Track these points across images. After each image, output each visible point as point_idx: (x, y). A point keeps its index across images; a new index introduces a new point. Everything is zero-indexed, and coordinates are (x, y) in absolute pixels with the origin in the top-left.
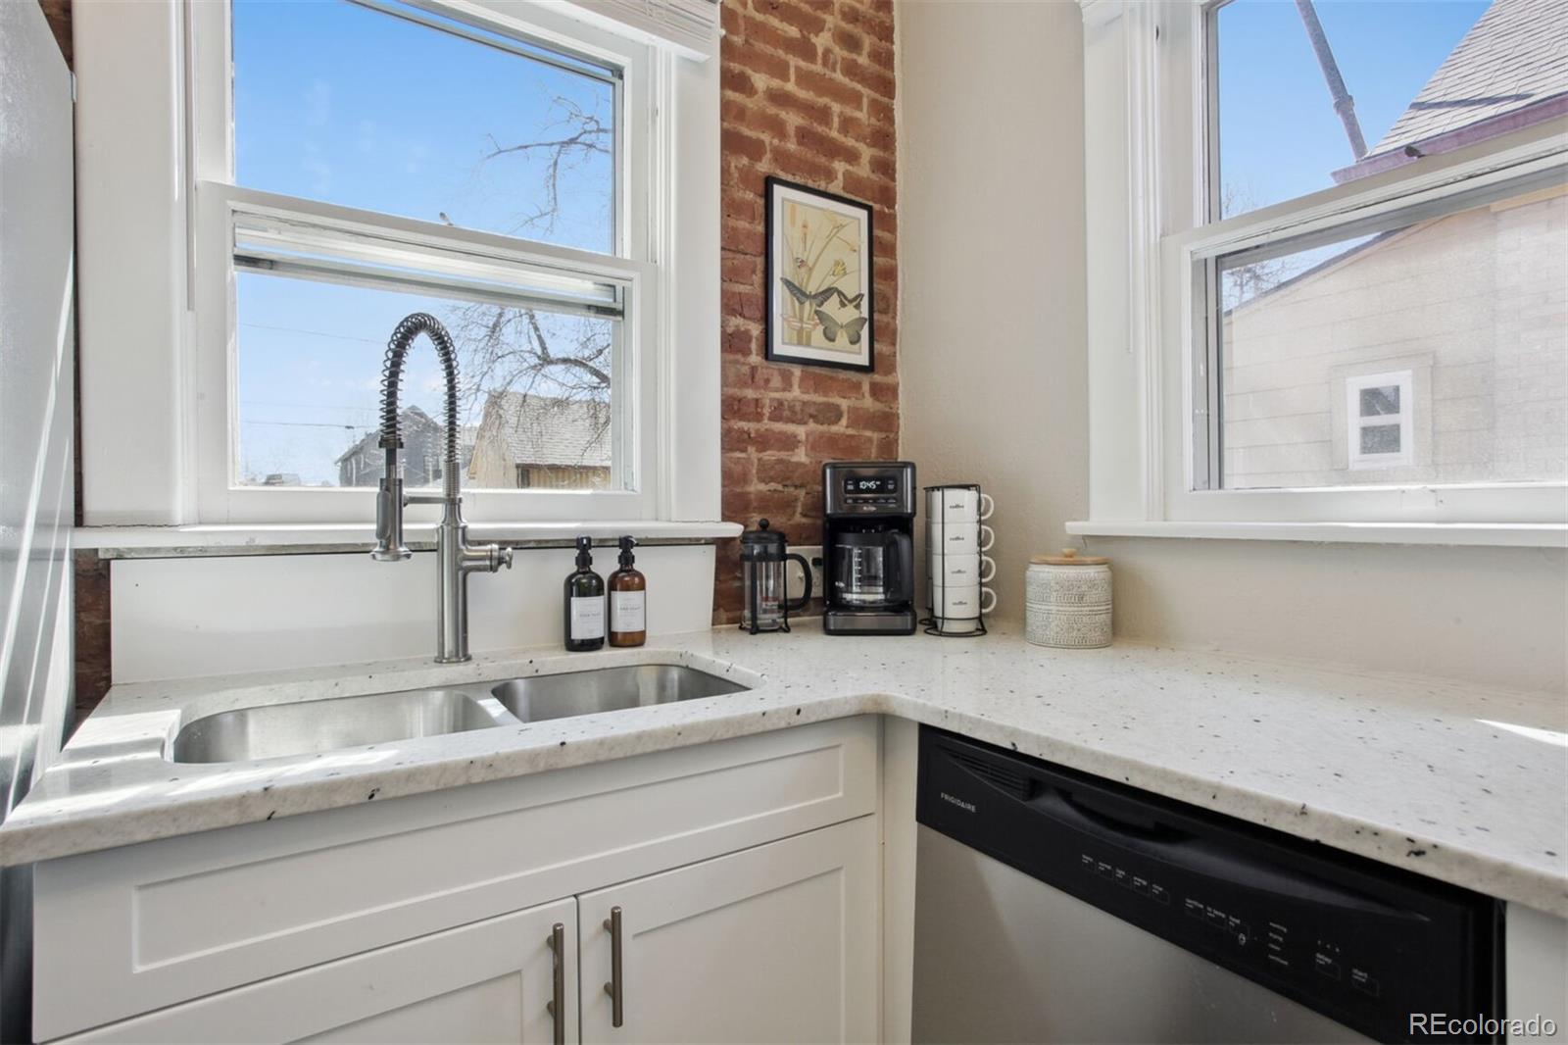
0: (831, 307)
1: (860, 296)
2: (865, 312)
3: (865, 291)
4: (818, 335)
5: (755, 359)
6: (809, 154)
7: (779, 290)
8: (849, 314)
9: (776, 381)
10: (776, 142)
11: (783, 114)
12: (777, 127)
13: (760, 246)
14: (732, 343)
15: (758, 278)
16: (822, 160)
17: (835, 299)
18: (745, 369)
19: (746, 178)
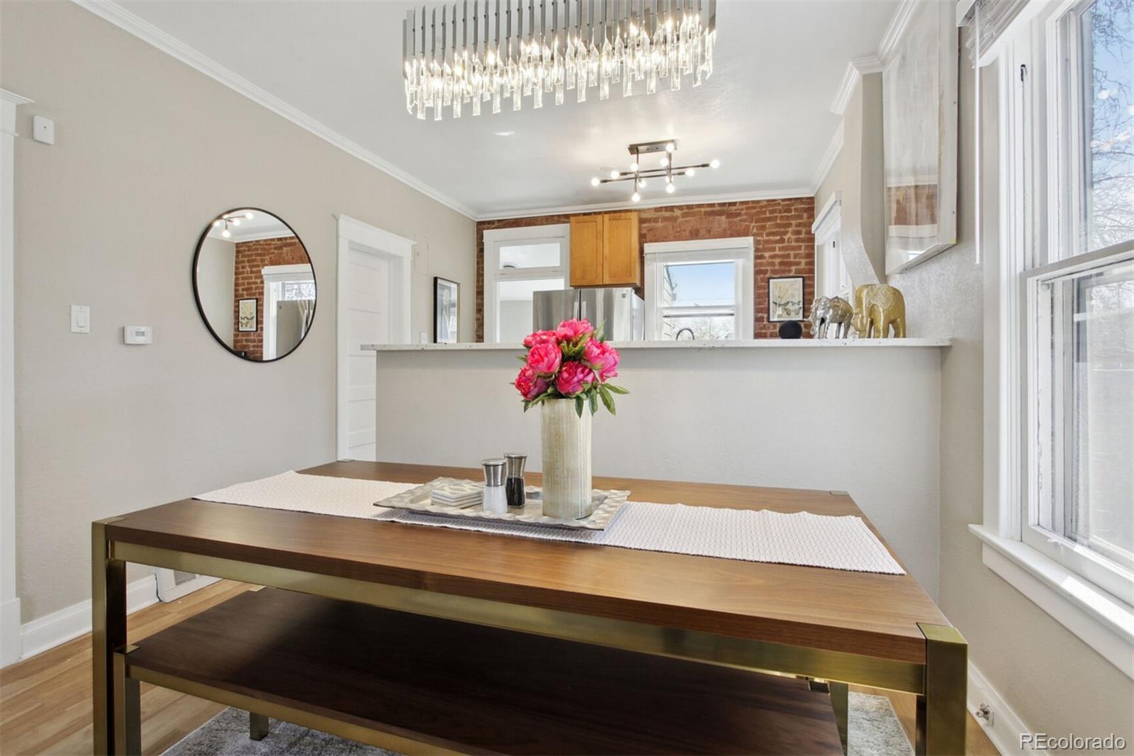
0: (789, 306)
1: (800, 302)
2: (801, 305)
3: (801, 300)
4: (785, 314)
5: (765, 323)
6: (783, 268)
7: (771, 304)
8: (797, 307)
9: (772, 327)
10: (772, 268)
11: (774, 260)
12: (773, 264)
13: (767, 295)
14: (758, 320)
15: (766, 303)
16: (787, 268)
17: (790, 304)
18: (762, 326)
19: (762, 280)
